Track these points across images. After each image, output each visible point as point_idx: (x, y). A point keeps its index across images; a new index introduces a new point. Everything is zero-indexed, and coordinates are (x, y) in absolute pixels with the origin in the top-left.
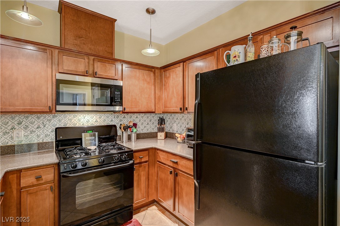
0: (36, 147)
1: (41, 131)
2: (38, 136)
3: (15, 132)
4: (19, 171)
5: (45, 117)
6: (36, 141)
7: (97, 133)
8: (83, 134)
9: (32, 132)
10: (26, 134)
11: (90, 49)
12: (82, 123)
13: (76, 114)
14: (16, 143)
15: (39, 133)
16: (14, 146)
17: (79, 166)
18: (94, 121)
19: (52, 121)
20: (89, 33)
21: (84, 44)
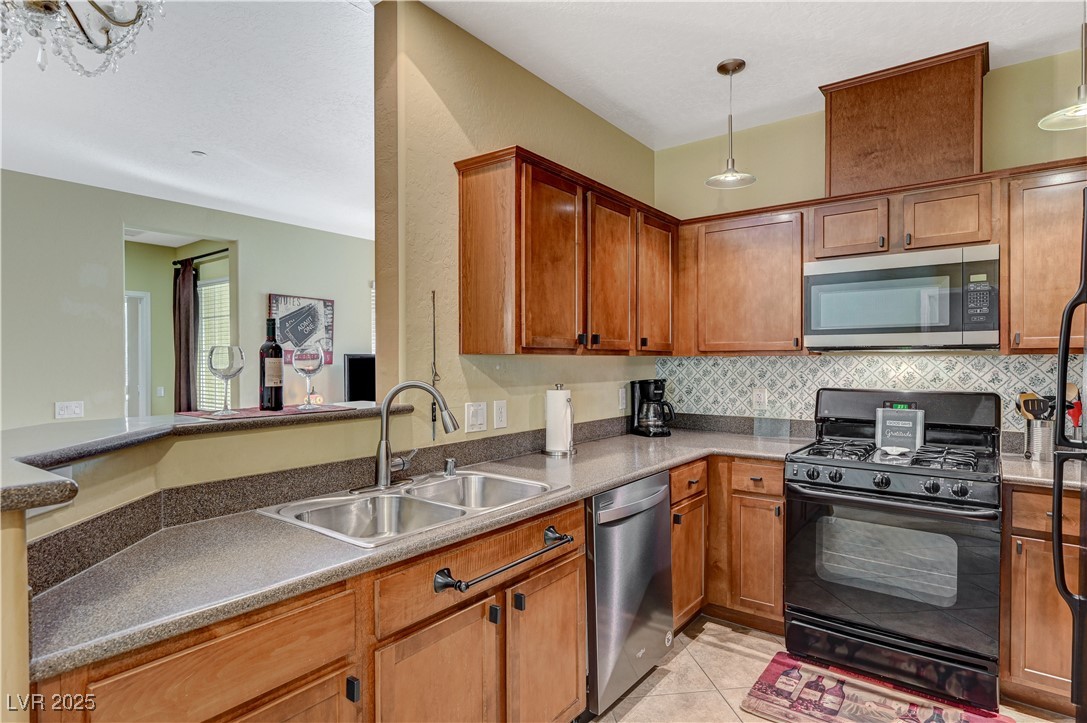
0: (786, 429)
1: (797, 395)
2: (792, 406)
3: (756, 392)
4: (731, 458)
5: (806, 364)
6: (788, 417)
7: (920, 414)
8: (880, 412)
9: (782, 395)
10: (772, 398)
11: (896, 174)
12: (891, 384)
13: (876, 358)
14: (755, 415)
15: (793, 399)
16: (752, 420)
17: (824, 478)
18: (930, 377)
19: (819, 374)
20: (894, 131)
21: (879, 166)
